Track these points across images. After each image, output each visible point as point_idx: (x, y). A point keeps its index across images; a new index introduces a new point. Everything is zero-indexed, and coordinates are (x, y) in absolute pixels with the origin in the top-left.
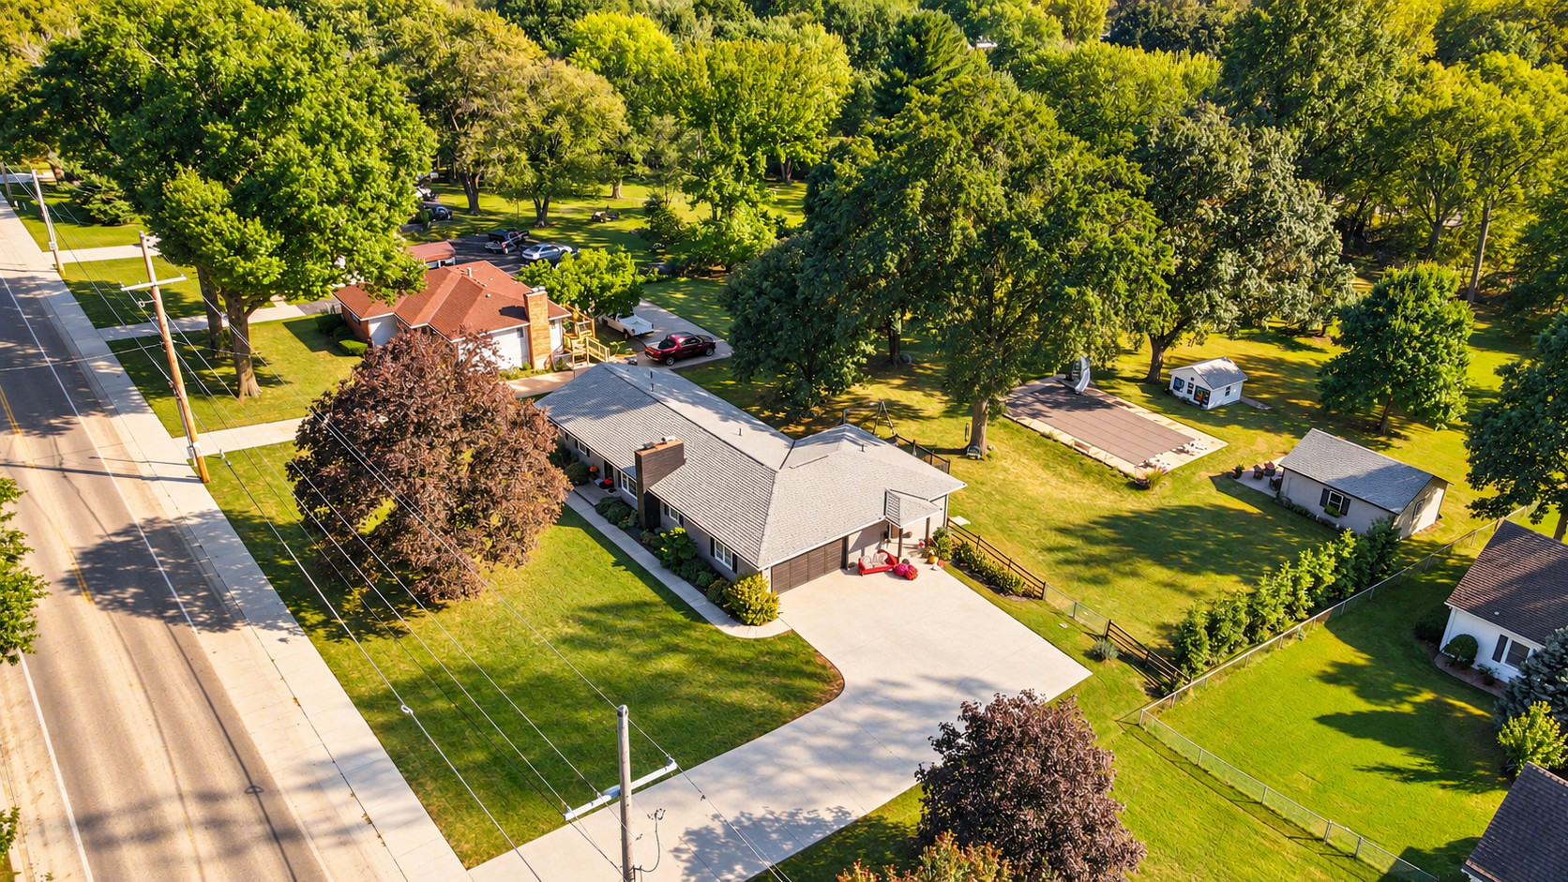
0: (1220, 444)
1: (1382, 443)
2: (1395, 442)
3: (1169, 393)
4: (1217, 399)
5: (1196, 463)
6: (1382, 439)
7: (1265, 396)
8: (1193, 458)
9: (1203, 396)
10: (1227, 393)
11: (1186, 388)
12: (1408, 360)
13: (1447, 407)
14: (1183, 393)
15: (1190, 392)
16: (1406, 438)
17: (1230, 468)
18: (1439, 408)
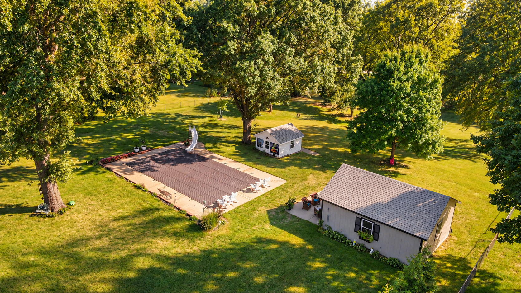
0: (282, 182)
1: (394, 172)
2: (402, 171)
3: (255, 149)
4: (284, 150)
5: (258, 200)
6: (392, 169)
7: (316, 147)
8: (257, 195)
9: (275, 149)
10: (292, 146)
11: (264, 145)
12: (405, 111)
13: (434, 142)
14: (263, 148)
15: (267, 147)
16: (407, 167)
17: (284, 202)
18: (429, 144)
